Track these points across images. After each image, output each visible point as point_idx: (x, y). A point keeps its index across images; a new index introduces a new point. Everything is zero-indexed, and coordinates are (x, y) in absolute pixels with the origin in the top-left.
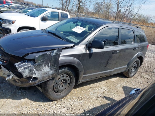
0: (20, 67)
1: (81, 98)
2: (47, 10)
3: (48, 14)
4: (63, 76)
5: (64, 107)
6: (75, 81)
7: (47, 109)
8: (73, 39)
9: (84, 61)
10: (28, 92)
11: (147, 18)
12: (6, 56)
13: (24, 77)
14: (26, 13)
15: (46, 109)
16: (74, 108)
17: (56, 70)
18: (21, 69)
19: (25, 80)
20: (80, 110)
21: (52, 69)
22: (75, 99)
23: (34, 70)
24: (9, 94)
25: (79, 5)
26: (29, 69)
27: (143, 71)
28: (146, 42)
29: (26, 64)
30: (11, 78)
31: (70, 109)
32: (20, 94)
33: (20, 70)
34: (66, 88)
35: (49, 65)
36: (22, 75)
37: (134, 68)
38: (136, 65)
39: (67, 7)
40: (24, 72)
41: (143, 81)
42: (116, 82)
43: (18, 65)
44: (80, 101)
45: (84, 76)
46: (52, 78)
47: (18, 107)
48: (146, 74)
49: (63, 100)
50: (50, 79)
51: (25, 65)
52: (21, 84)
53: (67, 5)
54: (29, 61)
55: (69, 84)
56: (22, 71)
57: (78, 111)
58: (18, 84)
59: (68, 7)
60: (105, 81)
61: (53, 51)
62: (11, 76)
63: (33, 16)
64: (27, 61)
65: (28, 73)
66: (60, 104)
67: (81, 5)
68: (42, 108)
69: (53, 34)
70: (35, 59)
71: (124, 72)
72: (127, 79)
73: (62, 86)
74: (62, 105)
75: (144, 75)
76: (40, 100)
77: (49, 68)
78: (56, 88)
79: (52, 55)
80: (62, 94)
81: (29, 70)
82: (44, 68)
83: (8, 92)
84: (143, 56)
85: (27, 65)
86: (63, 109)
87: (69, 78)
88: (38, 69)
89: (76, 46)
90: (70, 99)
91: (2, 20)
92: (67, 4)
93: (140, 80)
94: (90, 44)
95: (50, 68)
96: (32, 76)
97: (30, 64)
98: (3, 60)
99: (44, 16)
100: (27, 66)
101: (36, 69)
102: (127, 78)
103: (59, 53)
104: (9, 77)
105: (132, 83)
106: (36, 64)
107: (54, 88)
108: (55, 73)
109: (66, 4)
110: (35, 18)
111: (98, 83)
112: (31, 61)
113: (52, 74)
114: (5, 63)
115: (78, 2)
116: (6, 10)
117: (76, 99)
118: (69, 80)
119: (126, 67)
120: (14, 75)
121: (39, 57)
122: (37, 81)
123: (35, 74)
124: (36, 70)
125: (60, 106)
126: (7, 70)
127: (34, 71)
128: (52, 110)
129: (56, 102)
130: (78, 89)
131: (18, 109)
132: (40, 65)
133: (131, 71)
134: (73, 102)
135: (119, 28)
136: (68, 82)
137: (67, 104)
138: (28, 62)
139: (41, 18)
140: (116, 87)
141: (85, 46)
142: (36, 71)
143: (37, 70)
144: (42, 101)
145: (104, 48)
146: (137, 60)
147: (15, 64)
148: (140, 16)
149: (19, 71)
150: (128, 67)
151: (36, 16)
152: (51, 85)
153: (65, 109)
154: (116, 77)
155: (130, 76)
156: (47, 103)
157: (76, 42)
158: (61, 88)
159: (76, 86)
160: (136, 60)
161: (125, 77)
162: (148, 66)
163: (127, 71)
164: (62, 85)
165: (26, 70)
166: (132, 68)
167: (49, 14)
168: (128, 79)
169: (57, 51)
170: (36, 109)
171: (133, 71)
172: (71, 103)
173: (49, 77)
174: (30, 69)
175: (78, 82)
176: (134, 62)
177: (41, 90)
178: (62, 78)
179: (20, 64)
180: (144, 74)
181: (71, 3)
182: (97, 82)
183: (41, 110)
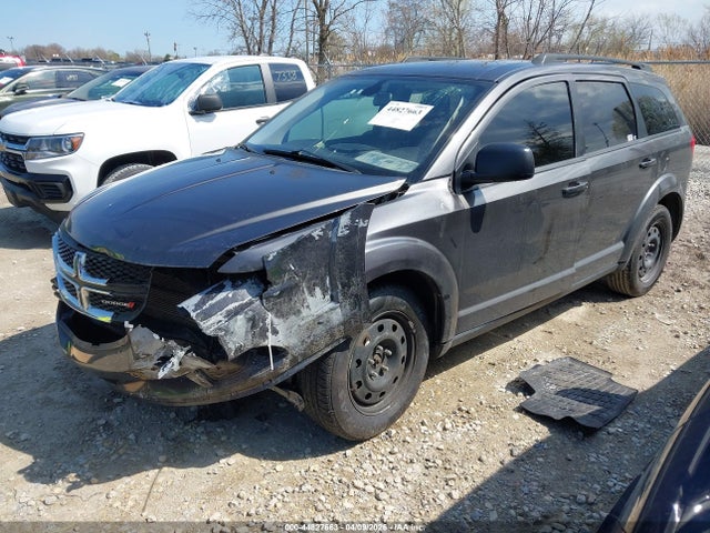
0: (207, 315)
1: (467, 412)
2: (209, 66)
3: (215, 82)
4: (381, 328)
5: (411, 461)
6: (427, 343)
7: (344, 479)
8: (390, 162)
9: (455, 246)
10: (234, 427)
11: (631, 30)
12: (131, 278)
13: (232, 355)
14: (113, 97)
15: (340, 481)
16: (454, 458)
17: (357, 301)
18: (214, 319)
19: (233, 366)
20: (480, 460)
21: (340, 298)
22: (443, 421)
23: (270, 316)
24: (161, 448)
25: (322, 25)
26: (246, 313)
27: (687, 258)
28: (682, 128)
29: (230, 295)
30: (176, 368)
31: (439, 462)
32: (204, 438)
33: (209, 326)
34: (397, 378)
35: (325, 284)
36: (221, 347)
37: (652, 249)
38: (655, 235)
39: (267, 41)
40: (227, 331)
41: (700, 299)
42: (586, 324)
43: (198, 306)
44: (467, 425)
45: (463, 313)
46: (342, 341)
47: (216, 491)
48: (702, 268)
49: (394, 432)
50: (336, 344)
51: (226, 302)
52: (210, 392)
53: (267, 33)
54: (238, 280)
55: (407, 361)
56: (220, 329)
57: (476, 467)
58: (198, 395)
59: (271, 43)
60: (541, 327)
61: (332, 221)
62: (175, 360)
63: (152, 100)
64: (228, 283)
65: (246, 335)
66: (389, 450)
67: (331, 23)
68: (321, 481)
69: (294, 156)
70: (267, 268)
71: (610, 275)
72: (626, 303)
73: (381, 373)
74: (400, 456)
75: (694, 273)
76: (297, 451)
77: (328, 297)
78: (359, 384)
79: (335, 240)
80: (384, 407)
81: (249, 320)
82: (310, 300)
83: (149, 440)
84: (679, 190)
85: (234, 299)
86: (410, 470)
87: (400, 333)
88: (285, 308)
89: (413, 189)
90: (423, 423)
91: (24, 143)
92: (264, 28)
93: (685, 298)
94: (466, 167)
95: (332, 297)
96: (264, 344)
97: (244, 295)
98: (114, 299)
99: (203, 92)
100: (237, 304)
101: (278, 311)
102: (630, 297)
103: (361, 224)
104: (169, 366)
105: (657, 315)
106: (275, 290)
107: (354, 382)
108: (355, 314)
109: (261, 30)
110: (165, 107)
111: (516, 339)
112: (249, 281)
113: (344, 323)
114: (129, 310)
115: (314, 9)
116: (8, 99)
117: (447, 420)
118: (403, 340)
119: (618, 251)
120: (188, 352)
121: (283, 254)
122: (287, 361)
123: (275, 332)
124: (276, 316)
125: (391, 458)
126: (157, 337)
127: (268, 321)
128: (366, 481)
129: (367, 446)
130: (438, 379)
131: (221, 501)
132: (290, 291)
133: (639, 264)
134: (439, 435)
135: (566, 82)
136: (403, 352)
137: (419, 448)
138: (235, 287)
139: (189, 105)
140: (595, 343)
141: (448, 178)
142: (276, 321)
143: (280, 314)
144: (308, 450)
145: (535, 176)
146: (659, 211)
147: (180, 306)
148: (602, 28)
149: (204, 331)
150: (625, 251)
151: (165, 99)
152: (341, 371)
153: (418, 467)
154: (581, 305)
155: (640, 290)
156: (331, 457)
157: (407, 171)
158: (378, 382)
159: (437, 364)
160: (655, 214)
161: (620, 296)
162: (698, 235)
163: (625, 267)
164: (378, 369)
165: (236, 321)
166: (643, 252)
167: (219, 79)
168: (634, 301)
169: (352, 219)
170: (297, 489)
171: (649, 262)
172: (431, 440)
173: (332, 335)
174: (250, 313)
175: (441, 345)
176: (646, 225)
177: (297, 404)
178: (378, 337)
179: (203, 302)
180: (693, 270)
181: (284, 21)
182: (507, 338)
183: (319, 488)
